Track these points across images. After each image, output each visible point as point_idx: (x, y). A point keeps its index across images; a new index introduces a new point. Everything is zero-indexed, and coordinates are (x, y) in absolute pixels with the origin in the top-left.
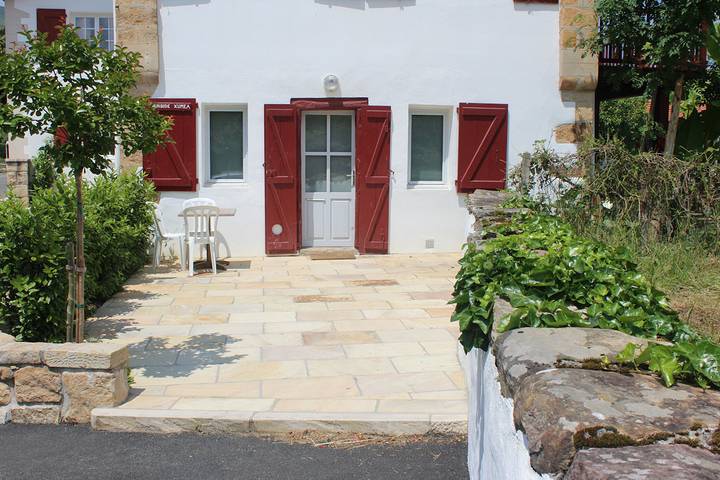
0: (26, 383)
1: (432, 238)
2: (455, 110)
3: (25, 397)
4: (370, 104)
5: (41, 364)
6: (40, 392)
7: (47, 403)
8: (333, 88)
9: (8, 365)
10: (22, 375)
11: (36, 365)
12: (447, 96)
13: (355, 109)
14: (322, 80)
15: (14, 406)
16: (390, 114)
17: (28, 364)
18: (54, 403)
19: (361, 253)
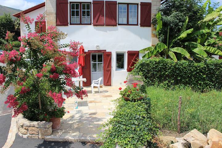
0: (31, 130)
1: (121, 82)
2: (127, 52)
3: (31, 133)
4: (107, 51)
5: (34, 127)
6: (34, 132)
7: (36, 134)
8: (98, 48)
9: (27, 126)
10: (30, 129)
11: (33, 127)
12: (125, 49)
13: (103, 52)
14: (95, 46)
15: (28, 135)
16: (111, 54)
17: (31, 126)
18: (37, 134)
19: (105, 86)
